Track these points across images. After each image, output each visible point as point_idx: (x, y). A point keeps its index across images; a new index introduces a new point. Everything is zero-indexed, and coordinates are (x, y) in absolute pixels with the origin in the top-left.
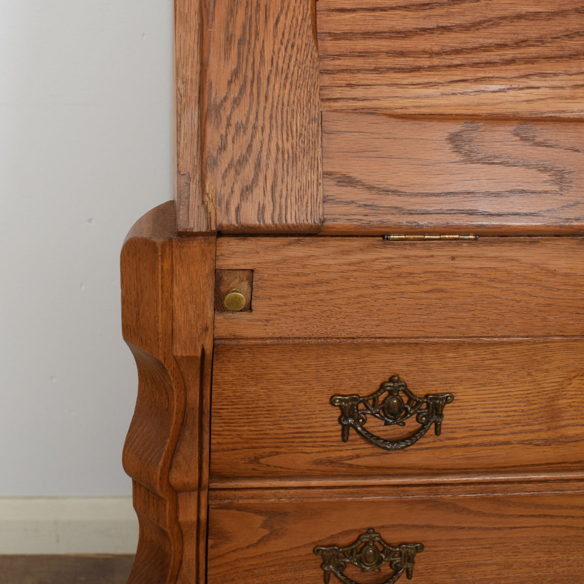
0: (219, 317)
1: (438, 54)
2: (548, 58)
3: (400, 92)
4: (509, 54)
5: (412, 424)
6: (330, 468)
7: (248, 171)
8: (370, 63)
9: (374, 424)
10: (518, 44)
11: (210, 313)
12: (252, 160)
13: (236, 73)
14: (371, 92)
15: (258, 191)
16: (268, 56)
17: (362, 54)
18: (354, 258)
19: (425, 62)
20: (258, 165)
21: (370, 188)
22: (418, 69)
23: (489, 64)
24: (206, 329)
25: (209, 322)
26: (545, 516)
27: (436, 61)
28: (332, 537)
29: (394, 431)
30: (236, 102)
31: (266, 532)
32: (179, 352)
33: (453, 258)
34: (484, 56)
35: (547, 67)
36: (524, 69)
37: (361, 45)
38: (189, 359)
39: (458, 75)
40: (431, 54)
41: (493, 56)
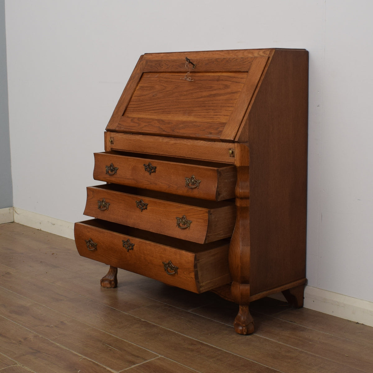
2: (147, 111)
3: (131, 114)
7: (112, 122)
8: (130, 111)
11: (110, 144)
13: (117, 111)
14: (129, 114)
15: (112, 125)
16: (120, 109)
18: (122, 136)
24: (110, 147)
30: (115, 115)
32: (107, 150)
33: (131, 137)
37: (130, 109)
39: (137, 112)
41: (142, 110)
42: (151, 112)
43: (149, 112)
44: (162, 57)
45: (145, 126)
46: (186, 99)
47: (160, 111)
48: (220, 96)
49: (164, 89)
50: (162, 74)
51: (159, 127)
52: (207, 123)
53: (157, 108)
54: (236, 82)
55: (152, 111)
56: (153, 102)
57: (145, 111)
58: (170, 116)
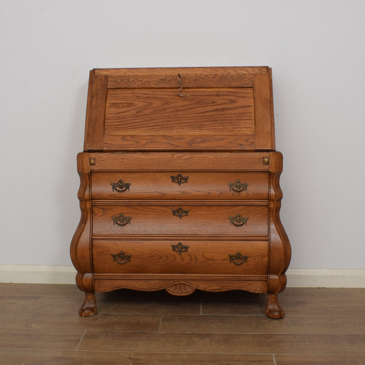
0: (91, 166)
1: (122, 128)
2: (138, 128)
3: (116, 133)
4: (132, 127)
5: (124, 188)
6: (111, 197)
7: (93, 142)
8: (112, 129)
9: (118, 189)
10: (133, 126)
11: (89, 165)
12: (94, 141)
13: (92, 130)
14: (112, 133)
15: (94, 145)
16: (97, 128)
17: (110, 128)
18: (109, 156)
19: (120, 129)
20: (94, 142)
21: (110, 144)
22: (118, 130)
23: (129, 129)
24: (89, 168)
25: (89, 167)
26: (153, 212)
27: (121, 129)
28: (115, 215)
29: (122, 189)
30: (92, 134)
31: (103, 213)
32: (85, 172)
33: (124, 156)
34: (128, 128)
35: (138, 129)
36: (134, 129)
37: (110, 127)
38: (87, 173)
39: (124, 130)
40: (120, 128)
41: (129, 128)
42: (144, 128)
43: (142, 129)
44: (125, 73)
45: (147, 143)
46: (187, 114)
47: (158, 127)
48: (230, 110)
49: (148, 106)
50: (135, 90)
51: (168, 143)
52: (230, 135)
53: (152, 125)
54: (243, 97)
55: (146, 128)
56: (142, 119)
57: (135, 128)
58: (175, 132)
